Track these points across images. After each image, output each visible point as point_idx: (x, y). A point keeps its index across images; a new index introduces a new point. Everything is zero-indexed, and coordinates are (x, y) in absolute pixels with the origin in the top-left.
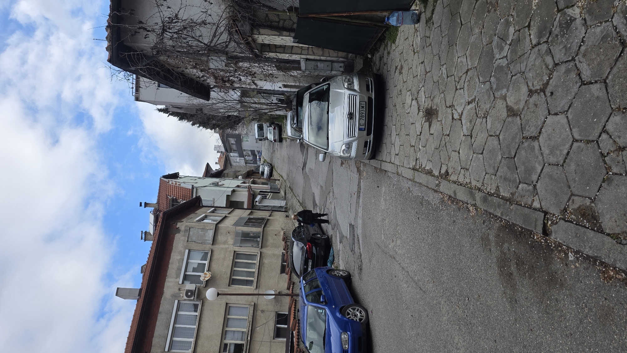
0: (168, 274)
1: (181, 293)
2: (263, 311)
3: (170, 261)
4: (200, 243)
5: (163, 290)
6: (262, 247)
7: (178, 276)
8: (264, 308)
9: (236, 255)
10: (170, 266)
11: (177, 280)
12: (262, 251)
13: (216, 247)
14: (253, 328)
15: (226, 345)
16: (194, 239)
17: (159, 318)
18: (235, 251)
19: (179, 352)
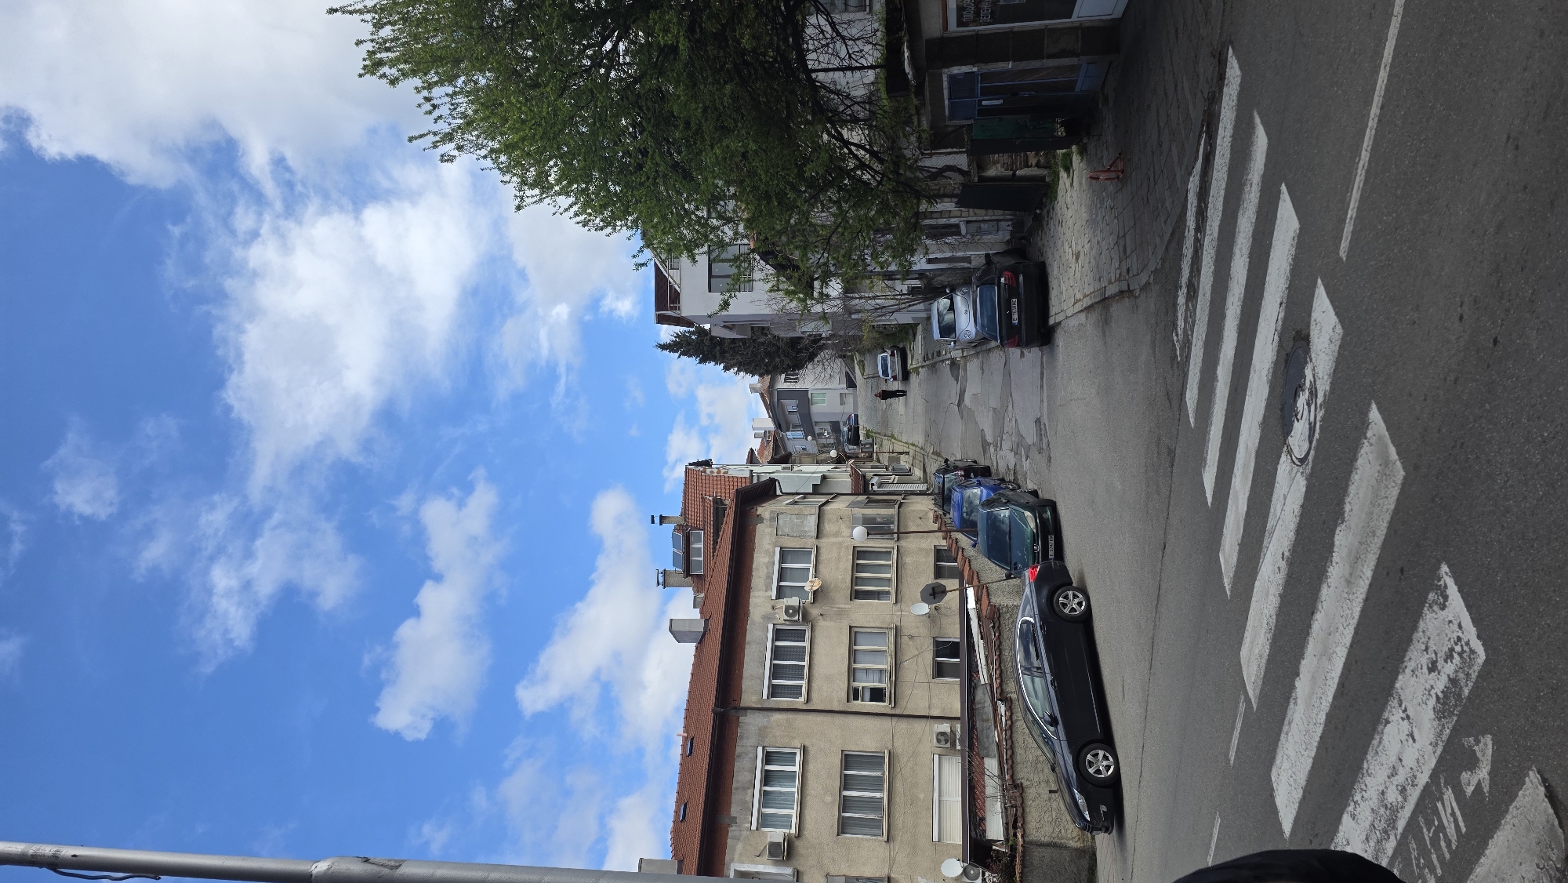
0: (752, 585)
1: (776, 613)
2: (911, 637)
3: (754, 567)
4: (796, 537)
5: (748, 610)
6: (898, 540)
7: (768, 588)
8: (913, 632)
9: (859, 553)
10: (753, 573)
11: (768, 593)
12: (899, 545)
13: (823, 542)
14: (898, 662)
15: (856, 691)
16: (787, 530)
17: (747, 651)
18: (855, 547)
19: (784, 701)
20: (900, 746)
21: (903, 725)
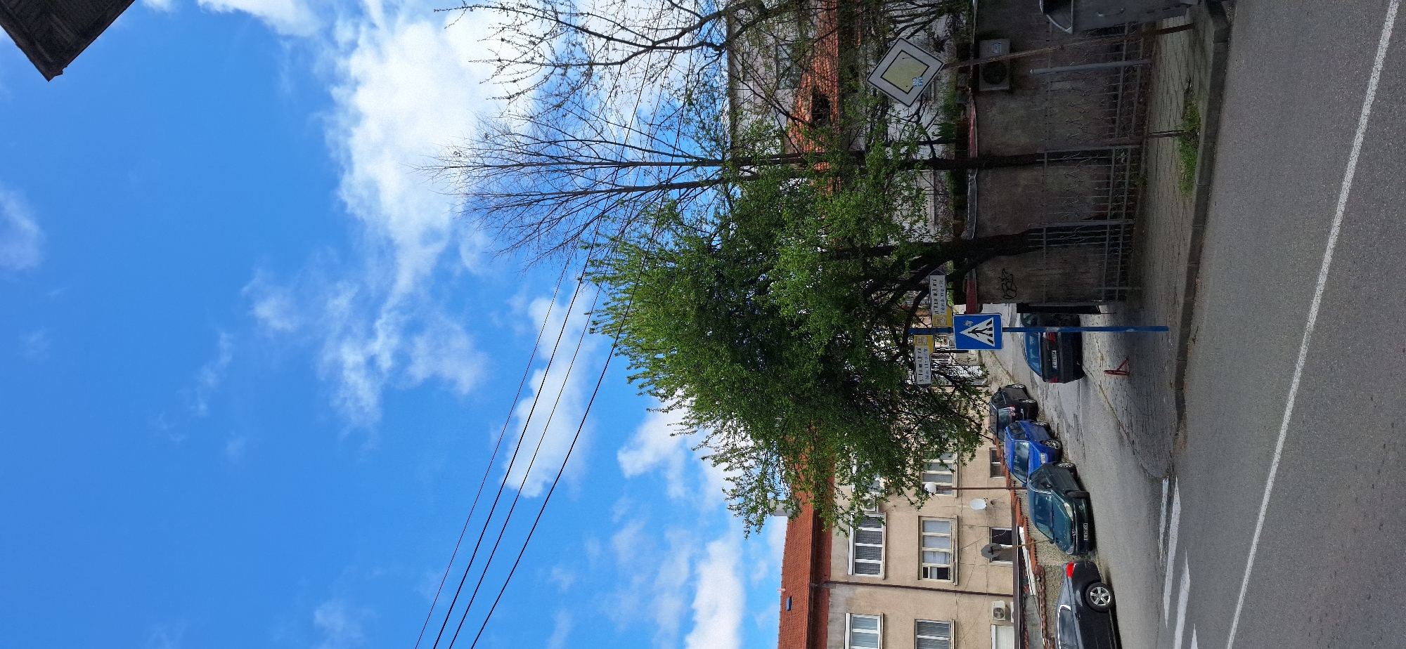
2: (971, 527)
8: (973, 522)
15: (925, 569)
19: (865, 577)
20: (963, 618)
21: (965, 600)
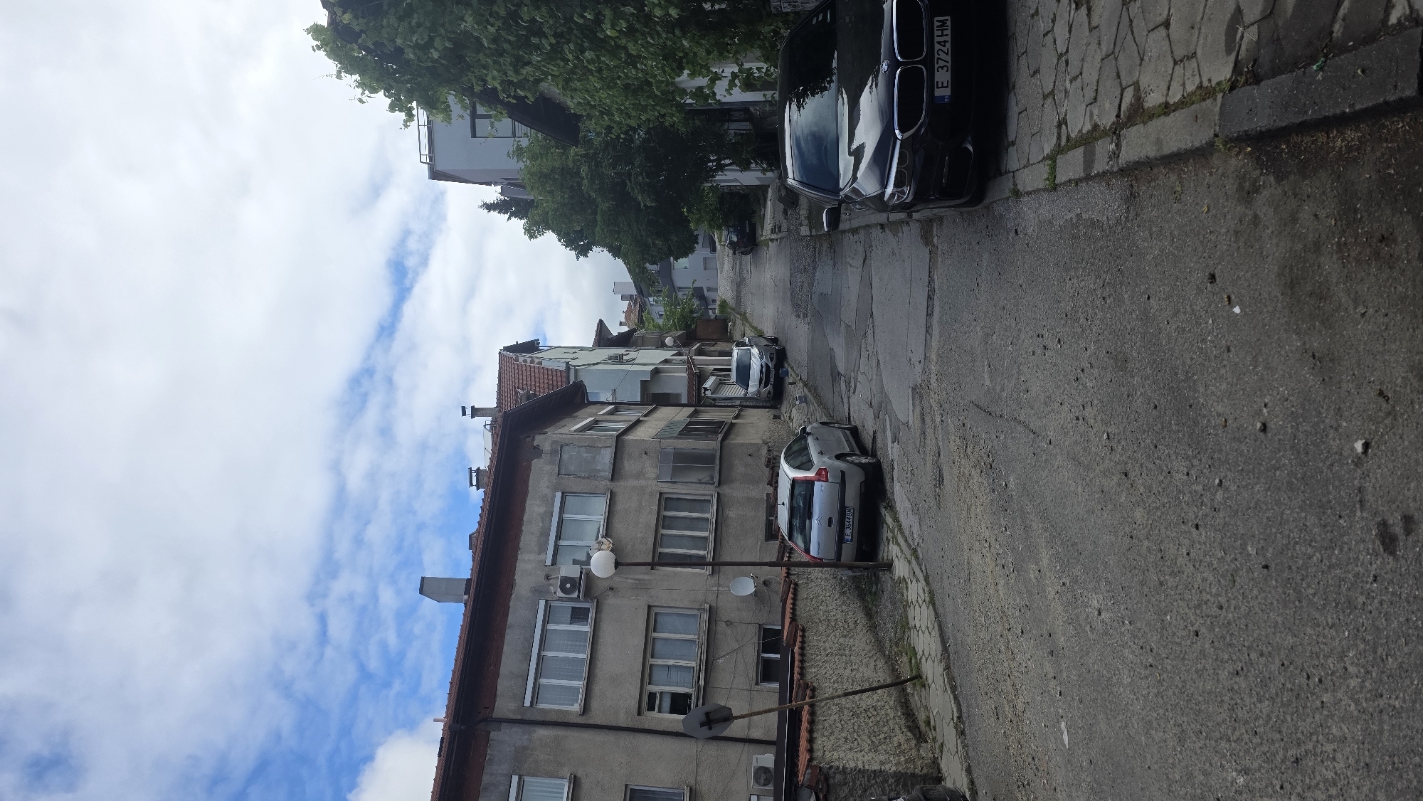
0: (521, 545)
1: (551, 585)
2: (729, 623)
3: (526, 518)
4: (584, 478)
6: (720, 484)
7: (542, 549)
8: (733, 616)
9: (666, 502)
11: (542, 557)
12: (720, 492)
13: (620, 486)
14: (711, 659)
15: (652, 696)
16: (572, 468)
17: (507, 638)
18: (661, 494)
19: (553, 710)
20: (706, 783)
21: (712, 750)
